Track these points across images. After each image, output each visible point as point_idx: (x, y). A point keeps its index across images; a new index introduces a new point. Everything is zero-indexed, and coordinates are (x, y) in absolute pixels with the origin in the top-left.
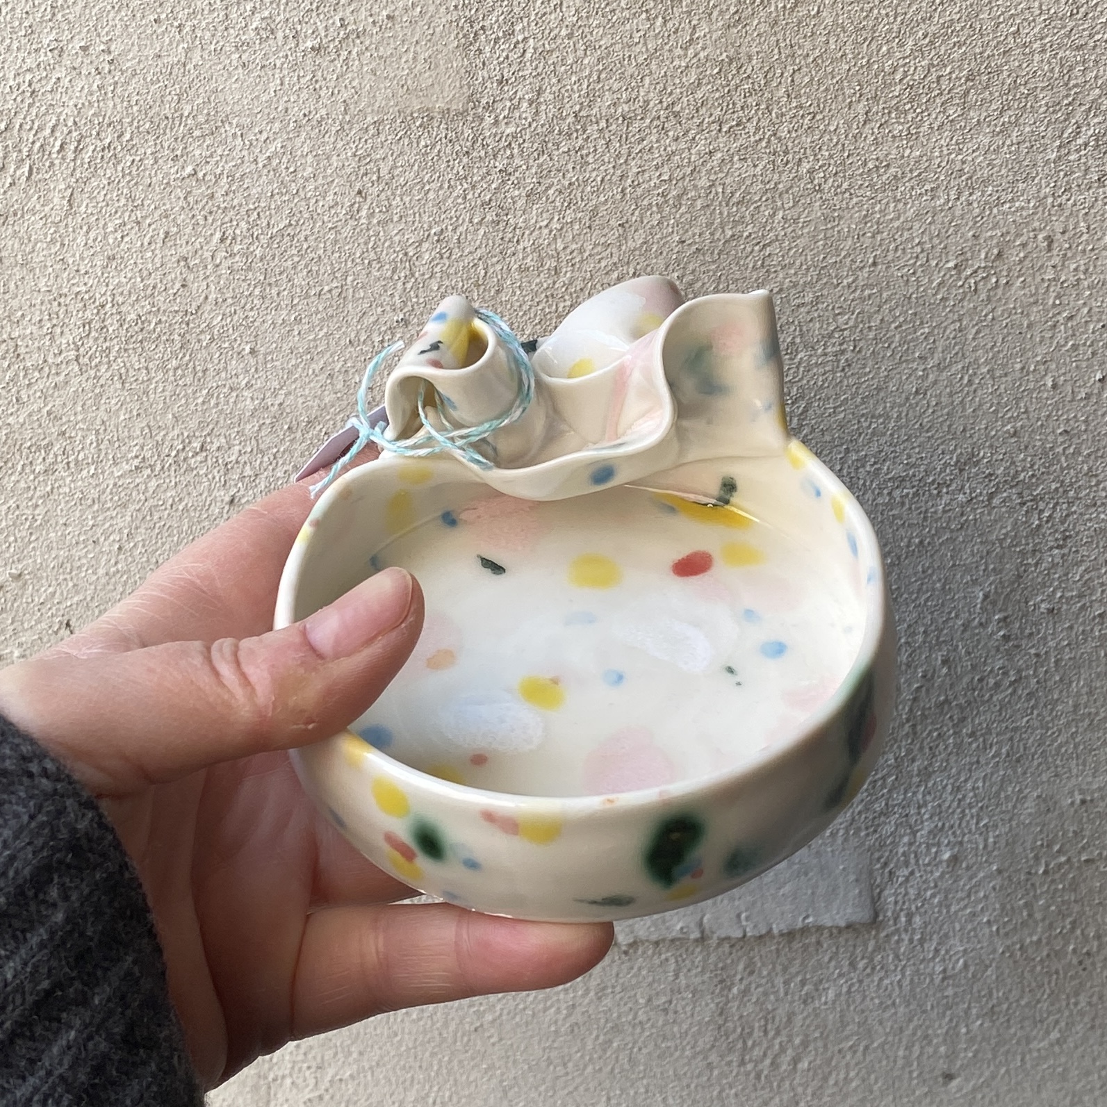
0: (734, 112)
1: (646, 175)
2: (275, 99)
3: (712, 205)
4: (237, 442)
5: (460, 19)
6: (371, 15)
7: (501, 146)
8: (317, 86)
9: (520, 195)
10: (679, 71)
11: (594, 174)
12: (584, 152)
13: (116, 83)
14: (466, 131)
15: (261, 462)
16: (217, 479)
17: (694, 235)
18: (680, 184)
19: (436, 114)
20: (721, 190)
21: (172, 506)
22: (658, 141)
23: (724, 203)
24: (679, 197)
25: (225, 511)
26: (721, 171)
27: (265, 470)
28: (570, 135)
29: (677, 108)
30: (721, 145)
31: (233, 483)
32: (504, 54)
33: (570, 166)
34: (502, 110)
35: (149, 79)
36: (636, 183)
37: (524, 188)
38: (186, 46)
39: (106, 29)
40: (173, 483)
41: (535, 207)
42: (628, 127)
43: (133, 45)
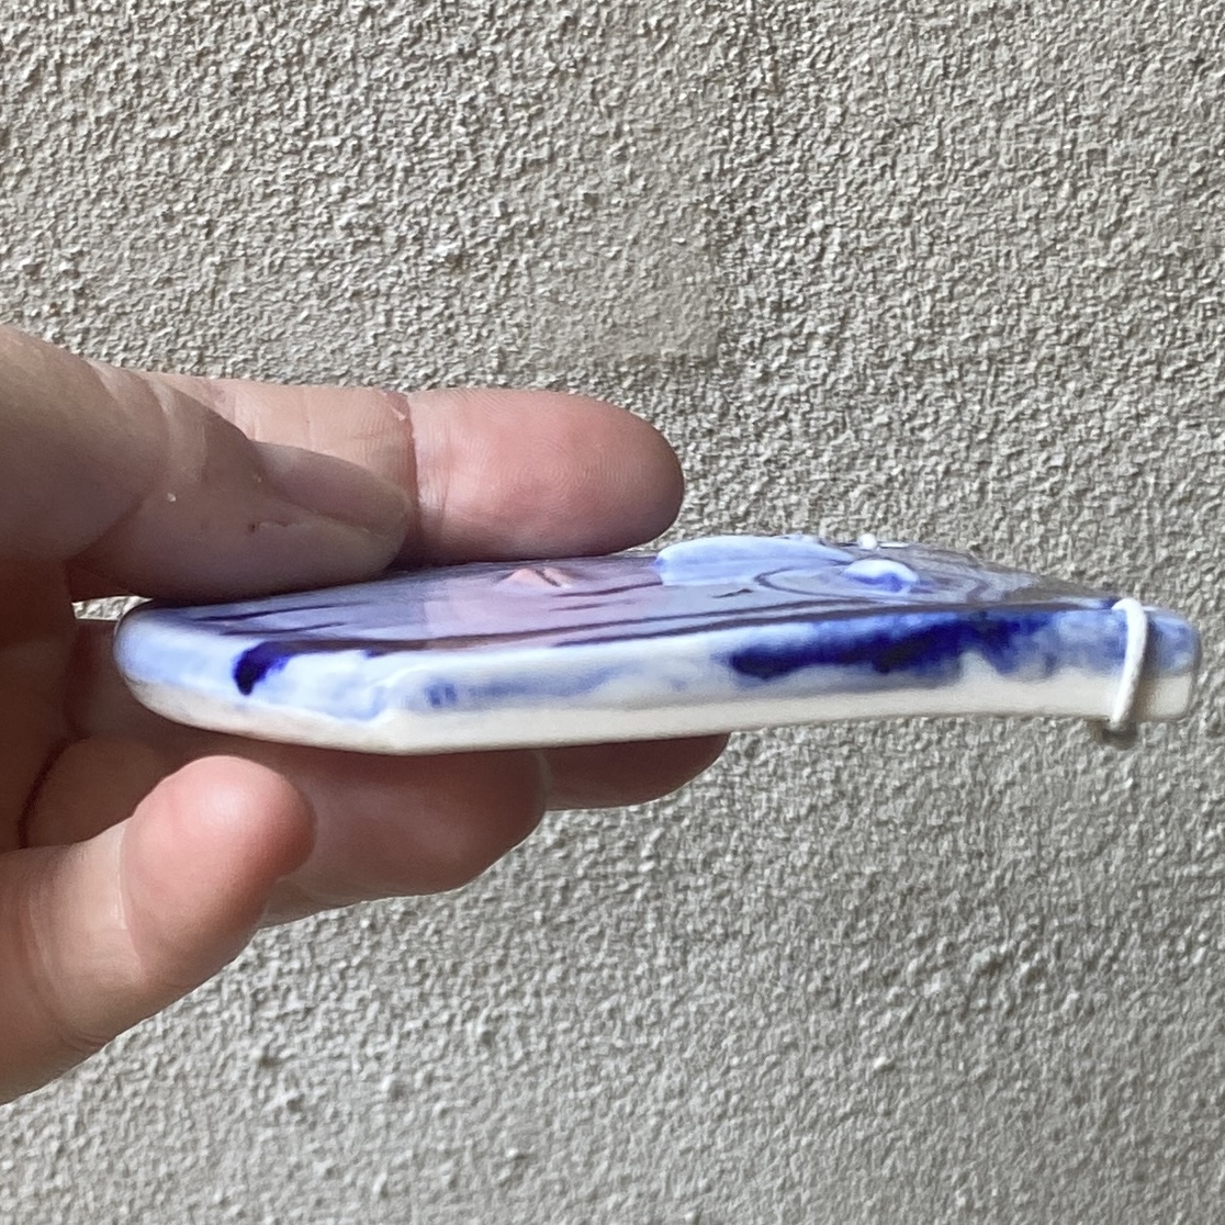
0: (1183, 346)
1: (1024, 459)
2: (374, 351)
3: (1134, 505)
4: (275, 954)
5: (713, 197)
6: (557, 196)
7: (771, 416)
8: (452, 325)
9: (799, 504)
10: (1094, 276)
11: (933, 459)
12: (918, 422)
13: (87, 331)
14: (709, 393)
15: (318, 987)
16: (238, 1019)
17: (1101, 559)
18: (1083, 473)
19: (660, 366)
20: (1151, 480)
21: (157, 1070)
22: (1049, 398)
23: (1156, 504)
24: (1080, 495)
25: (251, 1074)
26: (1154, 448)
27: (325, 998)
28: (893, 394)
29: (1085, 341)
30: (1158, 402)
31: (265, 1025)
32: (787, 256)
33: (890, 449)
34: (778, 354)
35: (146, 322)
36: (1005, 473)
37: (807, 490)
38: (217, 259)
39: (73, 234)
40: (159, 1031)
41: (824, 522)
42: (997, 376)
43: (120, 260)
